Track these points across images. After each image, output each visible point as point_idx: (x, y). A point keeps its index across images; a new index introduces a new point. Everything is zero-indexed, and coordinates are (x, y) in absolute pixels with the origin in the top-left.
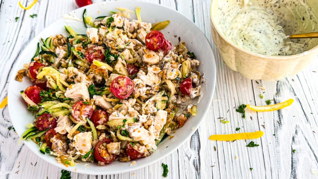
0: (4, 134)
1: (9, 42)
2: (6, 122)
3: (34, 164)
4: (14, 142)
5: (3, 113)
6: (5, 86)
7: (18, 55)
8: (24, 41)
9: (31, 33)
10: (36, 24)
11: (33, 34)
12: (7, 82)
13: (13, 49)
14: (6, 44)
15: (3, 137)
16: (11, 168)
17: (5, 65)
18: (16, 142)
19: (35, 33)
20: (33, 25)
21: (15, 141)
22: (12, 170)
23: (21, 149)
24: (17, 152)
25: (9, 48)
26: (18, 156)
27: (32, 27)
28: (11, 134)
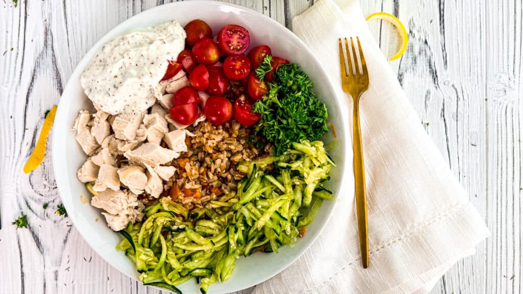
0: (39, 214)
1: (12, 49)
2: (38, 197)
3: (88, 260)
4: (55, 227)
5: (30, 181)
6: (24, 135)
7: (33, 78)
8: (36, 50)
9: (46, 34)
10: (50, 15)
11: (49, 37)
12: (25, 129)
13: (22, 64)
14: (8, 53)
15: (39, 219)
16: (58, 264)
17: (15, 96)
18: (58, 226)
19: (51, 34)
20: (47, 16)
21: (56, 225)
22: (60, 265)
23: (67, 237)
24: (62, 241)
25: (16, 63)
26: (64, 248)
27: (46, 20)
28: (48, 214)
